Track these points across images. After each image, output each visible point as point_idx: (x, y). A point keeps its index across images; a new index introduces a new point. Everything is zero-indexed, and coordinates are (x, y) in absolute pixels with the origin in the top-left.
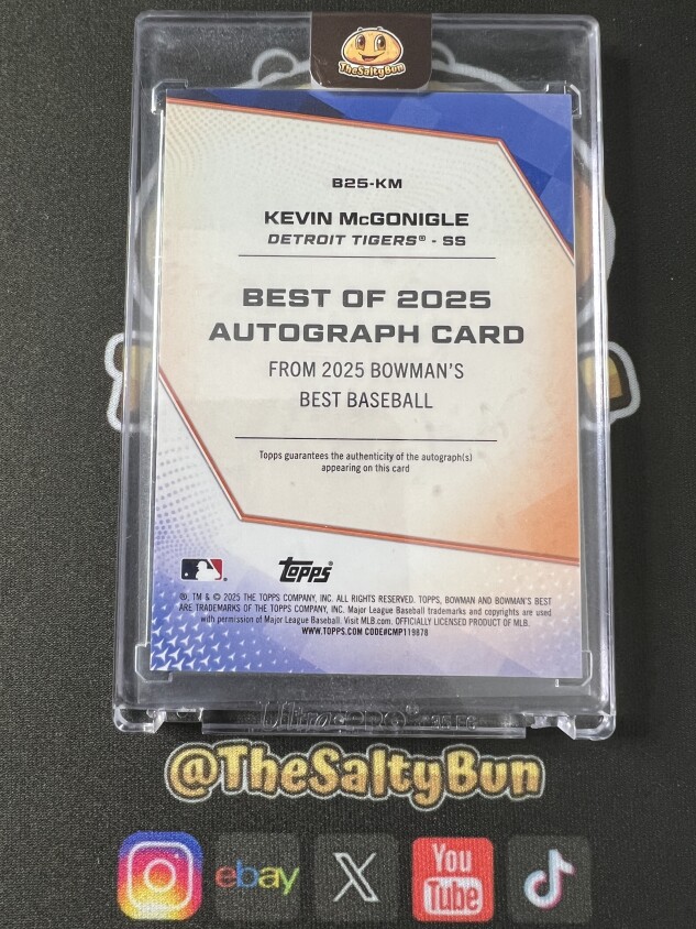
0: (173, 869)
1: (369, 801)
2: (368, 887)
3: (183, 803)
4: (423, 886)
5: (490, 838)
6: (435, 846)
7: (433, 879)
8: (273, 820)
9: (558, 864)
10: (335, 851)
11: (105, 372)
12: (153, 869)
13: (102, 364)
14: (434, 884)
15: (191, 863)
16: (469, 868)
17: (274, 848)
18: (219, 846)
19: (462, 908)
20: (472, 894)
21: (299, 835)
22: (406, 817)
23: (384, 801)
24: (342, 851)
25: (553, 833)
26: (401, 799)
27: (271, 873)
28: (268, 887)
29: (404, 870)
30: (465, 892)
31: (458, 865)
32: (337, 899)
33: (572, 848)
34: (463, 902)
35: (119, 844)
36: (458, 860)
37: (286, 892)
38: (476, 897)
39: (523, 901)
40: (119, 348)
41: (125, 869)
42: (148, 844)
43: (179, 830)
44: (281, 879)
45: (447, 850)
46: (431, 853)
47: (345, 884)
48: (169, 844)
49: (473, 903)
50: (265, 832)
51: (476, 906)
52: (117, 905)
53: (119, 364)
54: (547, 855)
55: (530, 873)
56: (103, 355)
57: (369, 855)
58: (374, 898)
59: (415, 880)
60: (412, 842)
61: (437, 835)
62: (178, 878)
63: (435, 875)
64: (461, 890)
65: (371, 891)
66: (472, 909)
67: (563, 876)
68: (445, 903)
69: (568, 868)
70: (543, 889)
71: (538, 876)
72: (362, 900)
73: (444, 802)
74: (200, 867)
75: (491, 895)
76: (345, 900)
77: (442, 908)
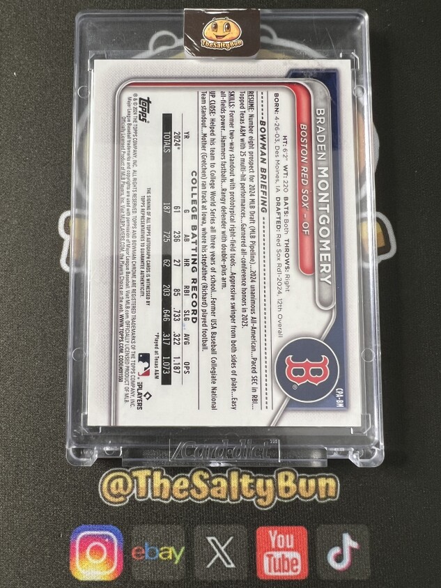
0: (104, 548)
1: (228, 504)
2: (228, 558)
3: (110, 507)
4: (263, 558)
5: (305, 526)
6: (270, 532)
7: (269, 553)
8: (168, 517)
9: (349, 542)
10: (207, 536)
11: (58, 235)
12: (92, 548)
13: (57, 231)
14: (270, 556)
15: (116, 545)
16: (292, 546)
17: (168, 534)
18: (134, 533)
19: (288, 571)
20: (294, 562)
21: (184, 526)
22: (252, 514)
23: (238, 504)
24: (212, 536)
25: (345, 522)
26: (248, 502)
27: (166, 550)
28: (165, 559)
29: (251, 547)
30: (290, 561)
31: (285, 544)
32: (209, 566)
33: (357, 532)
34: (288, 567)
35: (70, 533)
36: (285, 540)
37: (176, 562)
38: (297, 564)
39: (327, 566)
40: (68, 219)
41: (74, 549)
42: (89, 533)
43: (108, 524)
44: (173, 554)
45: (278, 534)
46: (268, 536)
47: (214, 556)
48: (102, 533)
49: (295, 568)
50: (162, 524)
51: (297, 570)
52: (69, 572)
53: (67, 230)
54: (342, 537)
55: (331, 548)
56: (57, 225)
57: (229, 538)
58: (232, 566)
59: (258, 554)
60: (256, 529)
61: (272, 525)
62: (108, 554)
63: (271, 551)
64: (287, 559)
65: (230, 561)
66: (294, 571)
67: (352, 549)
68: (277, 567)
69: (355, 545)
70: (339, 558)
71: (336, 550)
72: (225, 566)
73: (276, 504)
74: (122, 546)
75: (306, 563)
76: (214, 567)
77: (275, 571)
